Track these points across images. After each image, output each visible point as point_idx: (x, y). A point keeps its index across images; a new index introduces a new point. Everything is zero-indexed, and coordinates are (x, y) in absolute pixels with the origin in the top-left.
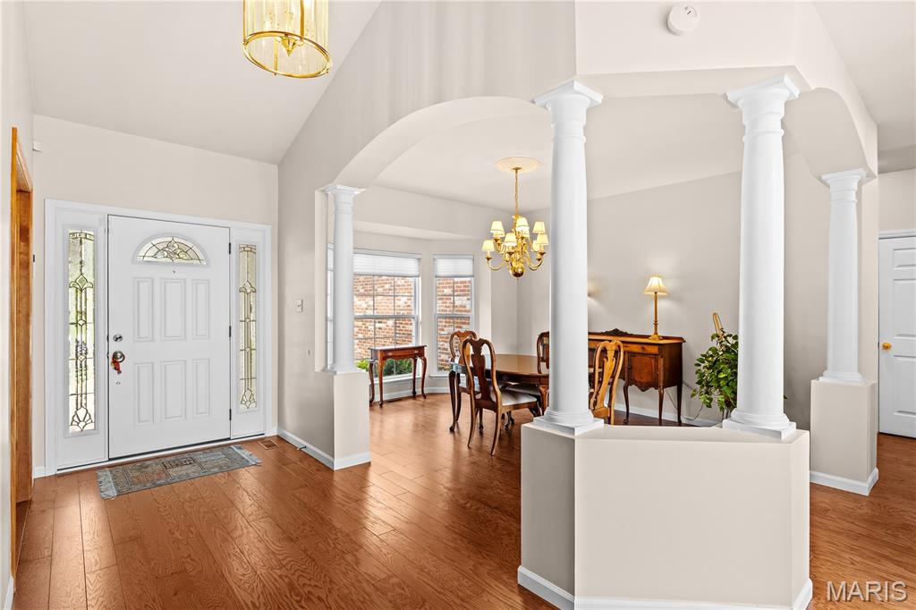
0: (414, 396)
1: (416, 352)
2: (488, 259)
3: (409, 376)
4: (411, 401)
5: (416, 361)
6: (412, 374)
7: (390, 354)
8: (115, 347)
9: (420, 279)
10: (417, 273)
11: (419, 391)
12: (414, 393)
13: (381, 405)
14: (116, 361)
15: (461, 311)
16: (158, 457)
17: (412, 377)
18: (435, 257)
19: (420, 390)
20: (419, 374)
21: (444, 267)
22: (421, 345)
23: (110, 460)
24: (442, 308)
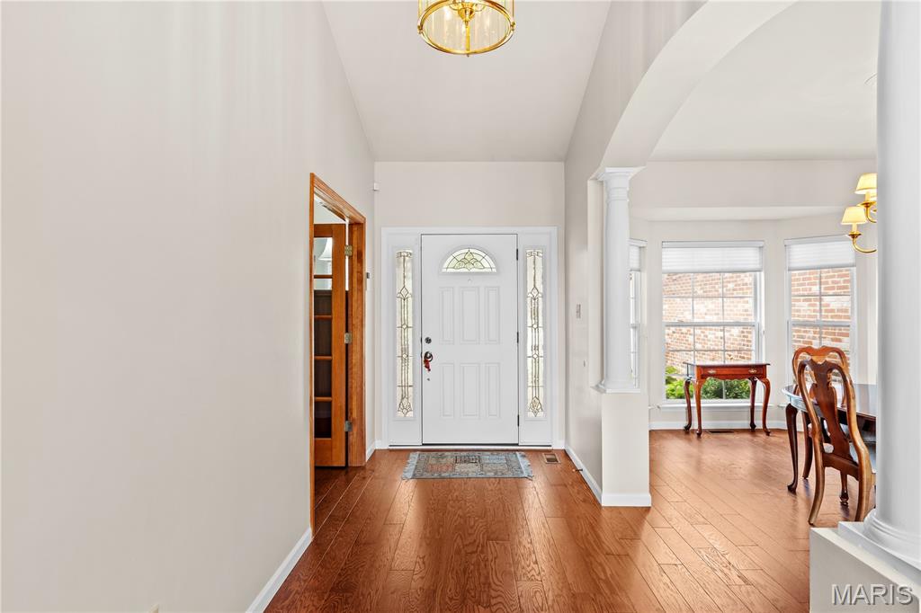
0: (752, 430)
1: (753, 371)
2: (853, 236)
3: (746, 403)
4: (747, 436)
5: (754, 384)
6: (750, 400)
7: (711, 372)
8: (427, 348)
9: (763, 273)
10: (758, 266)
11: (759, 424)
12: (753, 425)
13: (699, 435)
14: (427, 359)
15: (840, 317)
16: (456, 450)
17: (750, 404)
18: (787, 242)
19: (761, 422)
20: (759, 403)
21: (802, 254)
22: (764, 362)
23: (423, 445)
24: (808, 313)
